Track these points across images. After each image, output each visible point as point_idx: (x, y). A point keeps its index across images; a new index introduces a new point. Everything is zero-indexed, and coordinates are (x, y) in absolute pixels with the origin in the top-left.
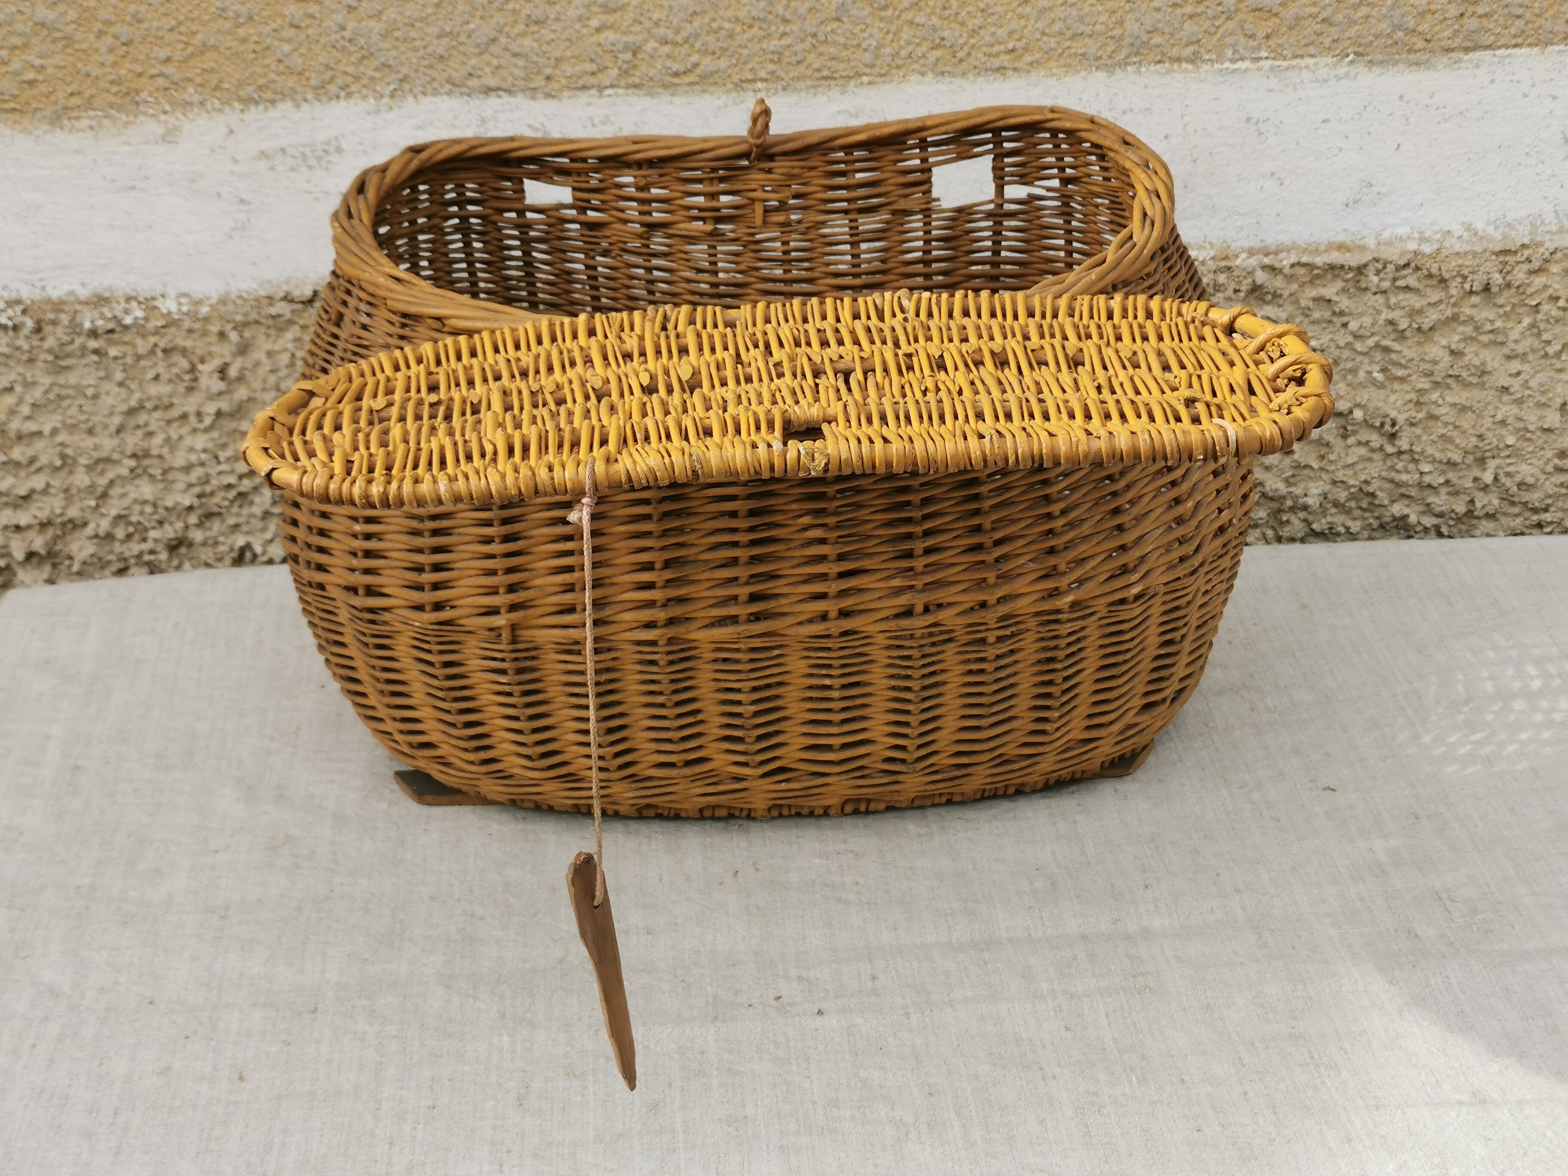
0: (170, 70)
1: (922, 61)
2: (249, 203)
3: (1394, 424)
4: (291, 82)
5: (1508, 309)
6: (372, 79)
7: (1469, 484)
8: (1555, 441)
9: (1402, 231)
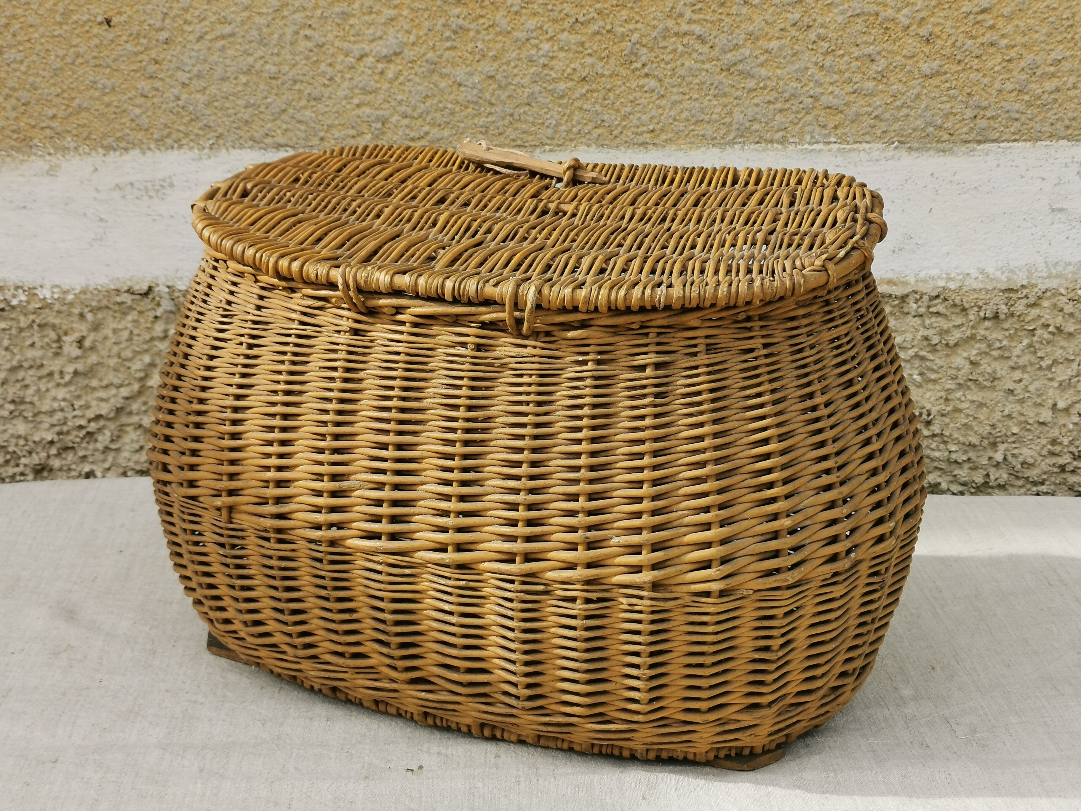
0: (55, 124)
1: (588, 137)
2: (106, 221)
3: (929, 415)
4: (140, 135)
5: (1012, 332)
6: (197, 135)
7: (985, 462)
8: (1048, 432)
9: (934, 272)
